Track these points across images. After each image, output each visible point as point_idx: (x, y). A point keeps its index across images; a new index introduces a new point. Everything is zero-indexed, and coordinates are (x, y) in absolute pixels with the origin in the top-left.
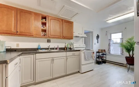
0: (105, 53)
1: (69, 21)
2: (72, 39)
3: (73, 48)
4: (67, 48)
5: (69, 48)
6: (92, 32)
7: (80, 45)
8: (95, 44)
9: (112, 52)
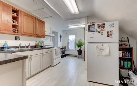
0: (65, 49)
1: (41, 20)
2: (44, 37)
3: (44, 45)
4: (38, 46)
5: (40, 46)
6: (57, 33)
7: (49, 43)
8: (59, 42)
9: (70, 48)
